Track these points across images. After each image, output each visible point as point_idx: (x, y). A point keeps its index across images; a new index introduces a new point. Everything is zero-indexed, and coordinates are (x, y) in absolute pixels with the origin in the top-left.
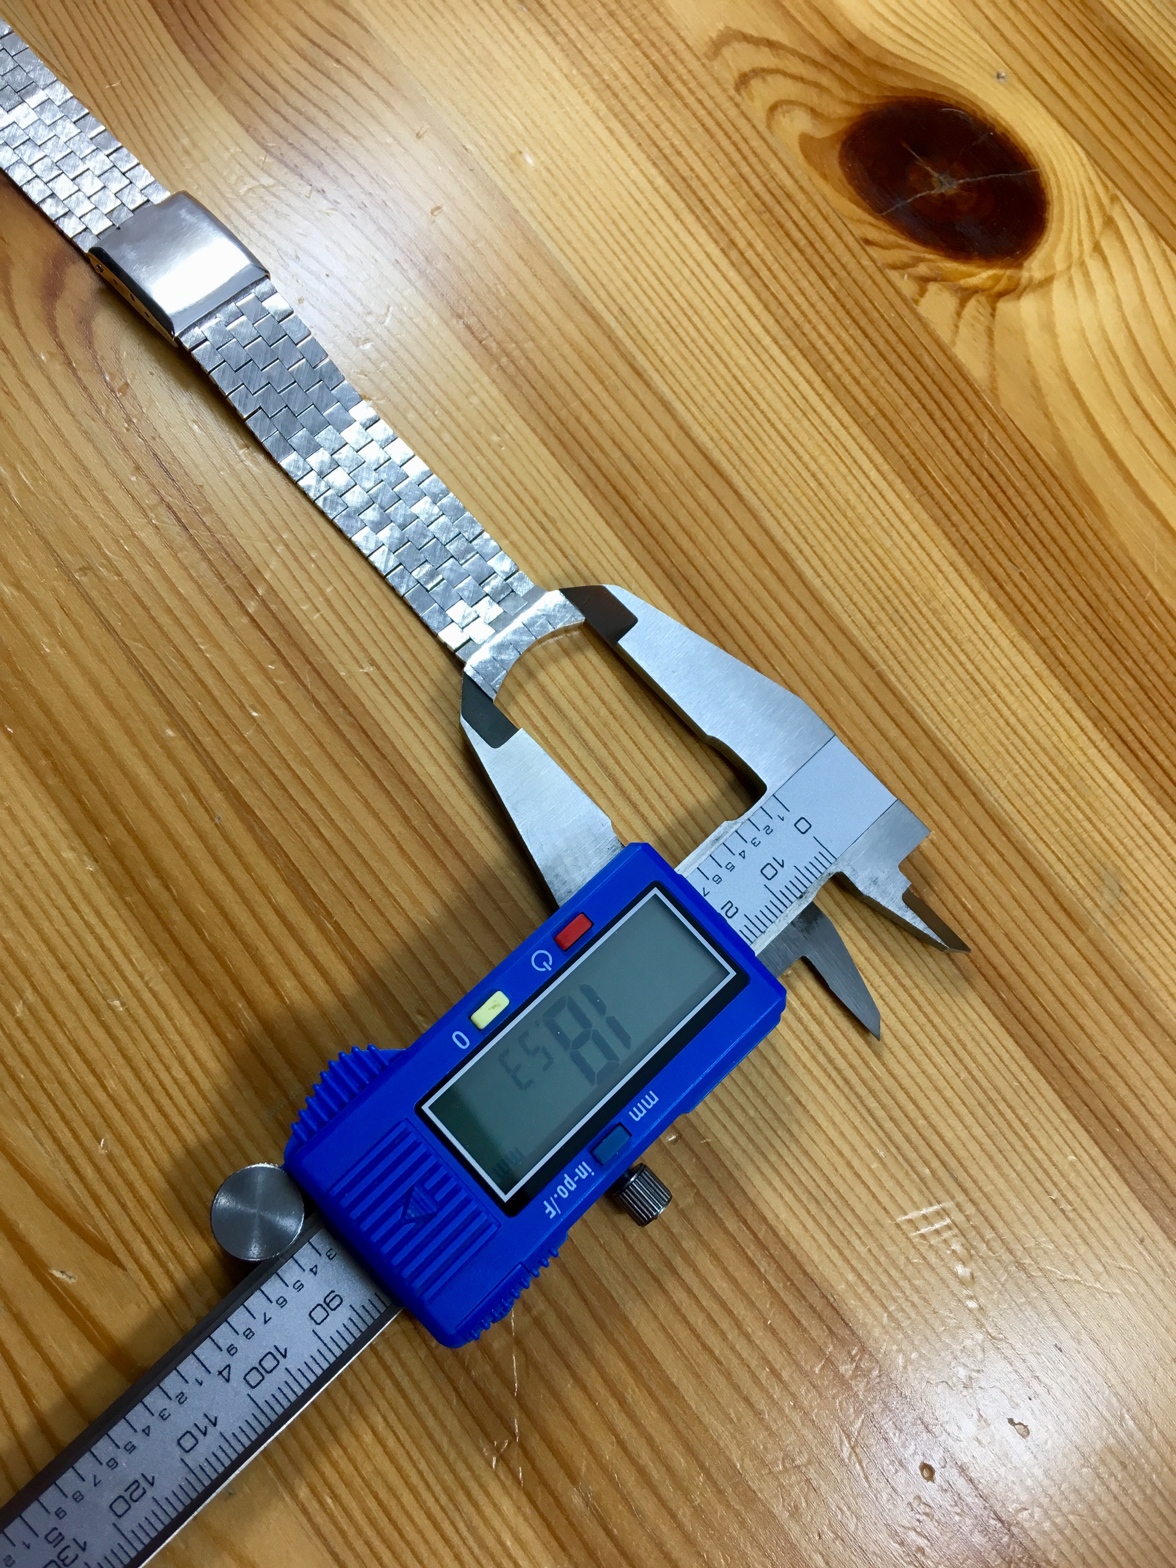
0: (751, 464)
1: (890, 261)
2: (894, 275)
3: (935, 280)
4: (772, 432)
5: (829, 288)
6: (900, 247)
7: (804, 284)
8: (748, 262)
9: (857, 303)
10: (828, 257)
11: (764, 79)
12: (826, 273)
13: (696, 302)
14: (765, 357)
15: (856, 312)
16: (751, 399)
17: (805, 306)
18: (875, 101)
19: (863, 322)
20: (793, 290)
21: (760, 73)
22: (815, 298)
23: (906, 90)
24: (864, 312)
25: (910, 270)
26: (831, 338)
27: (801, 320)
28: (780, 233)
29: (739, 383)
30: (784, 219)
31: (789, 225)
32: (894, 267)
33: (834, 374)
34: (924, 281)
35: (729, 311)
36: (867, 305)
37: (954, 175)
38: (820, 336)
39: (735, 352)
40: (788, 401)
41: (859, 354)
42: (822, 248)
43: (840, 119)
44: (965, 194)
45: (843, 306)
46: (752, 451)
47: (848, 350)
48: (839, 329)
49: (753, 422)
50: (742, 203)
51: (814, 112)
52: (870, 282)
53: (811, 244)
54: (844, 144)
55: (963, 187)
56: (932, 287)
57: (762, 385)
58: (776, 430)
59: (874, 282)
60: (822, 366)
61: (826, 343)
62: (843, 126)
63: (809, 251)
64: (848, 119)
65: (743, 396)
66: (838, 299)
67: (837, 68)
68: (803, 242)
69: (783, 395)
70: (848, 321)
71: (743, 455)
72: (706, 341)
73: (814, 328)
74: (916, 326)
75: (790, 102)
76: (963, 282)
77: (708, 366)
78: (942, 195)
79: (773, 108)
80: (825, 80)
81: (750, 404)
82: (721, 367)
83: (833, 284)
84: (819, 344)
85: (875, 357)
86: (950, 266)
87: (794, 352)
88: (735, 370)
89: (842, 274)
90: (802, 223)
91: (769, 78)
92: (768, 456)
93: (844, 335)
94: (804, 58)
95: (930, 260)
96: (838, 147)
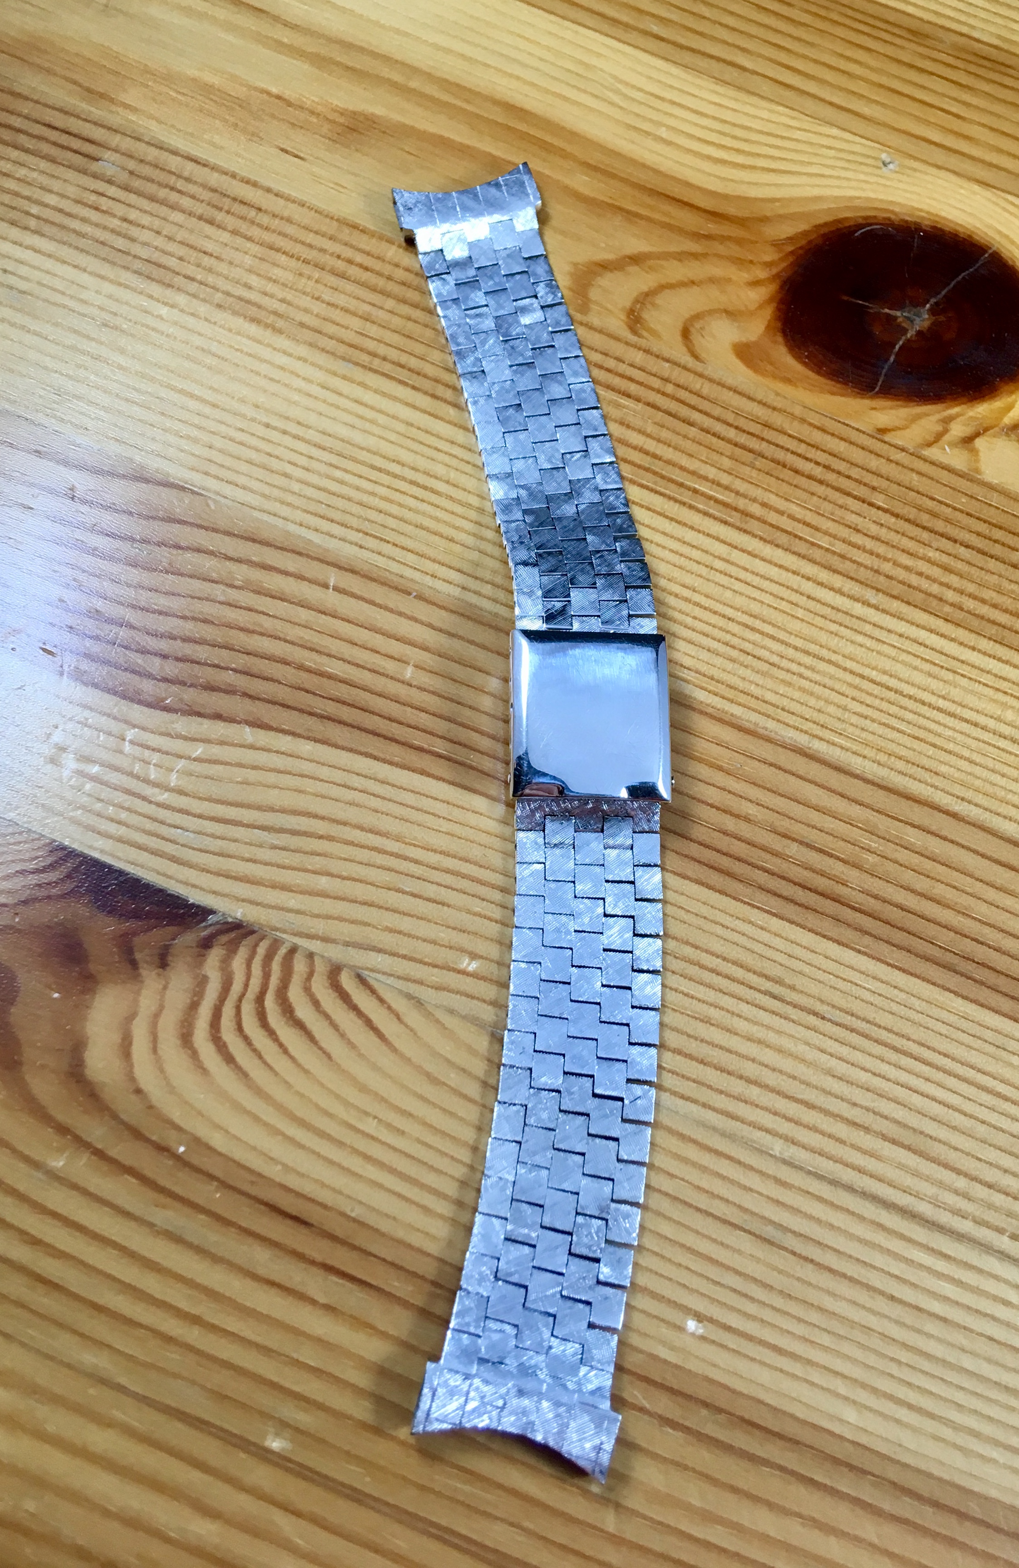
0: (943, 769)
1: (919, 440)
2: (933, 453)
3: (977, 435)
4: (935, 714)
5: (879, 508)
6: (919, 417)
7: (853, 519)
8: (778, 528)
9: (920, 509)
10: (855, 473)
11: (653, 305)
12: (862, 491)
13: (755, 607)
14: (868, 628)
15: (925, 518)
16: (889, 688)
17: (869, 544)
18: (784, 265)
19: (940, 526)
20: (845, 533)
21: (646, 298)
22: (874, 529)
23: (805, 233)
24: (934, 515)
25: (947, 438)
26: (923, 566)
27: (875, 563)
28: (787, 474)
29: (862, 677)
30: (780, 455)
31: (790, 459)
32: (929, 445)
33: (952, 605)
34: (968, 441)
35: (795, 597)
36: (930, 504)
37: (918, 303)
38: (907, 568)
39: (834, 642)
40: (927, 667)
41: (960, 566)
42: (842, 466)
43: (761, 307)
44: (942, 318)
45: (908, 520)
46: (931, 751)
47: (946, 569)
48: (921, 550)
49: (910, 716)
50: (726, 463)
51: (730, 314)
52: (915, 476)
53: (827, 467)
54: (784, 333)
55: (933, 312)
56: (980, 443)
57: (887, 665)
58: (939, 710)
59: (919, 473)
60: (934, 603)
61: (921, 574)
62: (768, 313)
63: (831, 477)
64: (771, 300)
65: (877, 690)
66: (897, 516)
67: (720, 248)
68: (818, 471)
69: (917, 662)
70: (925, 536)
71: (925, 762)
72: (796, 648)
73: (896, 564)
74: (995, 499)
75: (697, 317)
76: (1007, 420)
77: (818, 677)
78: (919, 333)
79: (686, 334)
80: (717, 270)
81: (891, 695)
82: (832, 670)
83: (880, 501)
84: (914, 580)
85: (979, 559)
86: (982, 410)
87: (895, 605)
88: (849, 664)
89: (884, 484)
90: (802, 449)
91: (659, 300)
92: (951, 746)
93: (931, 554)
94: (681, 256)
95: (958, 415)
96: (780, 339)
